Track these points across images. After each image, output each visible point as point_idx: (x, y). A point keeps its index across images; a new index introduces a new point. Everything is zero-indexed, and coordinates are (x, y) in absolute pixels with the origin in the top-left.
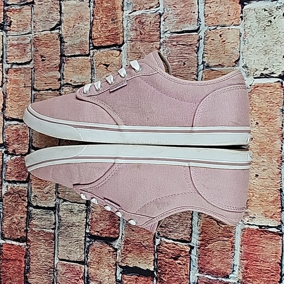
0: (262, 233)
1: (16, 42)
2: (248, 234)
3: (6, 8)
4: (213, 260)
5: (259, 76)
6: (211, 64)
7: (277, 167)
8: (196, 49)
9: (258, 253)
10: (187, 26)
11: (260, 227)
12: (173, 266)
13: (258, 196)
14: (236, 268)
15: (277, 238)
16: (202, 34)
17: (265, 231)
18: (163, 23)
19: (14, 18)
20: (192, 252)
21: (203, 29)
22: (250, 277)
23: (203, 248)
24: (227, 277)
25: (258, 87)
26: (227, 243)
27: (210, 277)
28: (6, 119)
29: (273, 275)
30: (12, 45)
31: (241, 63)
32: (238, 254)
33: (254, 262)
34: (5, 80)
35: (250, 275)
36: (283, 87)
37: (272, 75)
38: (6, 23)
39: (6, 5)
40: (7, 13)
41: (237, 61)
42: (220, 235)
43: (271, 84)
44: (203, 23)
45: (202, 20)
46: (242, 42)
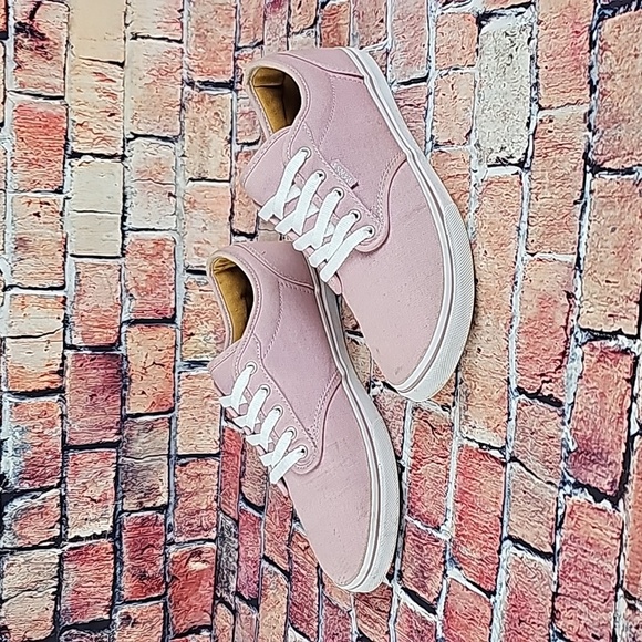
0: (482, 457)
1: (247, 109)
2: (467, 455)
3: (237, 53)
4: (425, 495)
5: (493, 162)
6: (441, 141)
7: (504, 336)
8: (424, 112)
9: (474, 493)
10: (415, 72)
11: (481, 445)
13: (481, 389)
14: (449, 515)
15: (499, 470)
16: (431, 85)
17: (487, 454)
18: (389, 66)
19: (246, 69)
20: (403, 477)
21: (434, 75)
22: (464, 536)
23: (414, 471)
24: (438, 529)
25: (492, 182)
26: (441, 467)
27: (418, 524)
28: (234, 233)
29: (491, 538)
30: (243, 114)
31: (473, 139)
32: (451, 488)
33: (471, 509)
34: (233, 170)
35: (464, 532)
36: (521, 184)
37: (511, 161)
38: (238, 79)
39: (237, 49)
40: (238, 62)
41: (469, 134)
42: (433, 452)
43: (508, 177)
44: (433, 64)
45: (433, 59)
46: (477, 99)
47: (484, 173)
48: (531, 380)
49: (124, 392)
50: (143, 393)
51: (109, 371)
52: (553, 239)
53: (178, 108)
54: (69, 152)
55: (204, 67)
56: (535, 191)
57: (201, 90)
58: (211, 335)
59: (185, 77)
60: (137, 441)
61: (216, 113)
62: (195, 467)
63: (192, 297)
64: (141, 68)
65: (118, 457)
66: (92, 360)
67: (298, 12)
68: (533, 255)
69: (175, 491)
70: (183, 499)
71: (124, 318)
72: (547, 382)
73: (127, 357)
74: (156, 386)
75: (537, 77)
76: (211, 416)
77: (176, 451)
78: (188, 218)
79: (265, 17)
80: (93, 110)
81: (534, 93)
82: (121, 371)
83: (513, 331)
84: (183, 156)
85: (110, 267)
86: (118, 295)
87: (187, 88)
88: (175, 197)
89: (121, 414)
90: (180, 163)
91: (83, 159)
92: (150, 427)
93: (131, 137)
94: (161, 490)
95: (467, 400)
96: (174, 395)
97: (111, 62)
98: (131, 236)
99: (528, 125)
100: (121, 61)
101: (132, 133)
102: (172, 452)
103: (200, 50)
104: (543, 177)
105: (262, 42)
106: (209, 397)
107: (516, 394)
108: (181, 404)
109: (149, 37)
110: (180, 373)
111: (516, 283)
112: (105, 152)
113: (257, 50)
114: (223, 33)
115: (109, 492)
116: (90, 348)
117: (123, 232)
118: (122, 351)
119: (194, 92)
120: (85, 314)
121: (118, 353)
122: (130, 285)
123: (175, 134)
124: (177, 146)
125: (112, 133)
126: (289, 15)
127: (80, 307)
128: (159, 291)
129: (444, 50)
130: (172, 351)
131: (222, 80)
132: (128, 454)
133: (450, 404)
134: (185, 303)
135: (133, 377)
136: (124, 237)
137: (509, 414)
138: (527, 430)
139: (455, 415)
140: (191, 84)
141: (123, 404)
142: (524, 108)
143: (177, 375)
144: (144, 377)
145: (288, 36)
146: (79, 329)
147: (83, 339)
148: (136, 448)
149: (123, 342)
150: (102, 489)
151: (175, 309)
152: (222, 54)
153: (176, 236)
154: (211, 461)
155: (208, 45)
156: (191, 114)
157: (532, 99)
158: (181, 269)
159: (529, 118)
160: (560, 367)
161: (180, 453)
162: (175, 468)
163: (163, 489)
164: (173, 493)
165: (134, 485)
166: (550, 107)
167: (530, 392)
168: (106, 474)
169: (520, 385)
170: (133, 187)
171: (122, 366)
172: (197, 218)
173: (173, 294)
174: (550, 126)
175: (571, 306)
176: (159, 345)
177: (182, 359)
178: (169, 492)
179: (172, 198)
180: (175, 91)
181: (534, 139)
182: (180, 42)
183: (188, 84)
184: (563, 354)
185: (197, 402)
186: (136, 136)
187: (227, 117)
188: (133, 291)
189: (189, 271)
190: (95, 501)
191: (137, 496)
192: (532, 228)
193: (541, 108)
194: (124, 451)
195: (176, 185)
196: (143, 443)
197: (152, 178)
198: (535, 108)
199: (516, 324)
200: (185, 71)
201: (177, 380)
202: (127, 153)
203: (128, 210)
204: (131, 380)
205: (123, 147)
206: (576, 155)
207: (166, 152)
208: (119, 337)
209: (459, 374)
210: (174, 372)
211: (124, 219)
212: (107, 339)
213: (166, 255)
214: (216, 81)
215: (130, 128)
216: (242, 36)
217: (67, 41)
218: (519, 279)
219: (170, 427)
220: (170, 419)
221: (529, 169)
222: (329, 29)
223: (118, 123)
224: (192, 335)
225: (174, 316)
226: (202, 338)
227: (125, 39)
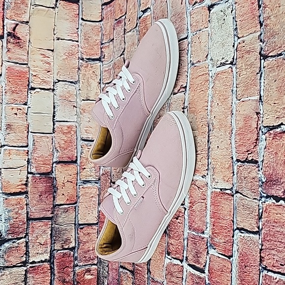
0: (222, 195)
1: (107, 69)
2: (215, 195)
3: (102, 46)
4: (196, 219)
5: (219, 65)
6: (195, 62)
7: (229, 138)
8: (187, 52)
9: (219, 212)
10: (182, 36)
11: (221, 189)
12: (176, 225)
13: (220, 164)
14: (208, 225)
15: (231, 199)
16: (189, 40)
17: (224, 193)
19: (106, 52)
20: (185, 213)
21: (190, 35)
22: (216, 233)
23: (190, 209)
24: (203, 233)
25: (219, 74)
26: (203, 204)
27: (194, 233)
29: (229, 231)
30: (105, 71)
31: (209, 57)
32: (208, 212)
33: (218, 220)
35: (216, 231)
36: (232, 71)
37: (227, 63)
38: (102, 57)
39: (102, 44)
40: (103, 49)
41: (207, 56)
42: (199, 198)
43: (226, 70)
44: (190, 31)
45: (189, 29)
46: (210, 40)
47: (215, 70)
48: (243, 155)
49: (54, 194)
50: (63, 195)
51: (48, 184)
52: (249, 91)
53: (77, 69)
54: (30, 87)
55: (88, 52)
56: (239, 73)
57: (87, 62)
58: (93, 169)
59: (80, 56)
60: (60, 217)
61: (93, 72)
62: (87, 230)
63: (84, 152)
64: (61, 52)
65: (52, 224)
66: (40, 179)
67: (129, 23)
68: (239, 100)
69: (78, 241)
70: (82, 245)
71: (54, 160)
72: (250, 154)
73: (56, 178)
74: (69, 191)
75: (236, 25)
76: (94, 206)
77: (78, 222)
78: (82, 117)
79: (114, 29)
80: (40, 70)
81: (235, 32)
82: (53, 184)
83: (233, 135)
84: (79, 90)
85: (48, 138)
86: (52, 150)
87: (81, 61)
88: (76, 107)
89: (53, 204)
90: (78, 93)
91: (36, 90)
92: (66, 211)
93: (57, 81)
94: (72, 240)
95: (214, 171)
96: (77, 196)
97: (48, 50)
98: (57, 124)
99: (234, 46)
100: (52, 49)
101: (57, 80)
102: (77, 223)
103: (86, 45)
104: (242, 66)
105: (113, 39)
106: (92, 197)
107: (236, 163)
108: (80, 200)
109: (64, 39)
110: (79, 186)
111: (233, 114)
112: (46, 88)
113: (111, 43)
114: (96, 38)
115: (48, 240)
116: (39, 174)
117: (54, 122)
118: (53, 175)
119: (84, 63)
120: (37, 158)
121: (52, 176)
122: (57, 146)
123: (76, 80)
124: (77, 86)
125: (48, 79)
126: (125, 25)
127: (35, 155)
128: (69, 148)
129: (194, 24)
130: (76, 176)
131: (95, 58)
132: (57, 223)
133: (206, 175)
134: (81, 154)
135: (58, 187)
136: (54, 125)
137: (233, 173)
138: (242, 178)
139: (208, 179)
140: (82, 59)
141: (54, 200)
142: (231, 40)
143: (78, 187)
144: (63, 187)
145: (124, 34)
146: (34, 165)
147: (36, 170)
148: (60, 220)
149: (54, 171)
150: (45, 239)
151: (77, 157)
152: (95, 47)
153: (77, 125)
154: (94, 227)
155: (89, 43)
156: (83, 71)
157: (235, 35)
158: (79, 139)
159: (234, 43)
160: (256, 146)
161: (80, 223)
162: (78, 230)
163: (73, 240)
164: (77, 242)
165: (59, 237)
166: (243, 37)
167: (242, 160)
168: (47, 232)
169: (238, 158)
170: (58, 103)
171: (53, 182)
172: (86, 117)
173: (76, 150)
174: (243, 44)
175: (259, 118)
176: (70, 173)
177: (80, 179)
178: (75, 241)
179: (75, 108)
180: (76, 62)
181: (237, 51)
182: (77, 41)
183: (81, 59)
184: (257, 139)
185: (87, 199)
186: (59, 81)
187: (98, 73)
188: (58, 149)
189: (83, 140)
190: (41, 244)
191: (61, 243)
192: (238, 89)
193: (239, 38)
194: (55, 222)
195: (77, 102)
196: (63, 218)
197: (66, 99)
198: (236, 38)
199: (234, 132)
200: (80, 54)
201: (78, 189)
202: (55, 88)
203: (56, 113)
204: (57, 189)
205: (54, 86)
206: (256, 54)
207: (72, 88)
208: (52, 169)
209: (209, 160)
210: (77, 185)
211: (54, 116)
212: (47, 170)
213: (73, 133)
214: (93, 58)
215: (56, 77)
216: (104, 38)
217: (29, 41)
218: (234, 112)
219: (75, 211)
220: (75, 207)
221: (235, 64)
222: (142, 27)
223: (51, 75)
224: (85, 168)
225: (77, 160)
226: (89, 170)
227: (54, 40)
